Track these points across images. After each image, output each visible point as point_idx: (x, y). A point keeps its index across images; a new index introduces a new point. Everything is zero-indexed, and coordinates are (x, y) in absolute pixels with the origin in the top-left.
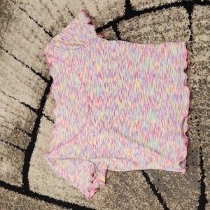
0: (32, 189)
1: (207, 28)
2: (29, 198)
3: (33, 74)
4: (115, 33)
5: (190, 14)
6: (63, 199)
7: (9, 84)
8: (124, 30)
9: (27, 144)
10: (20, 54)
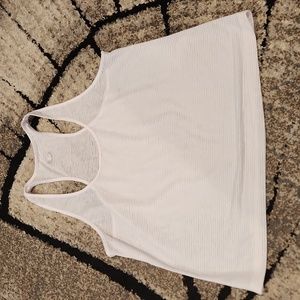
0: (11, 213)
1: (289, 32)
2: (6, 225)
3: (40, 53)
4: (162, 16)
5: (269, 8)
6: (50, 234)
7: (5, 62)
8: (176, 14)
9: (16, 151)
10: (27, 22)
